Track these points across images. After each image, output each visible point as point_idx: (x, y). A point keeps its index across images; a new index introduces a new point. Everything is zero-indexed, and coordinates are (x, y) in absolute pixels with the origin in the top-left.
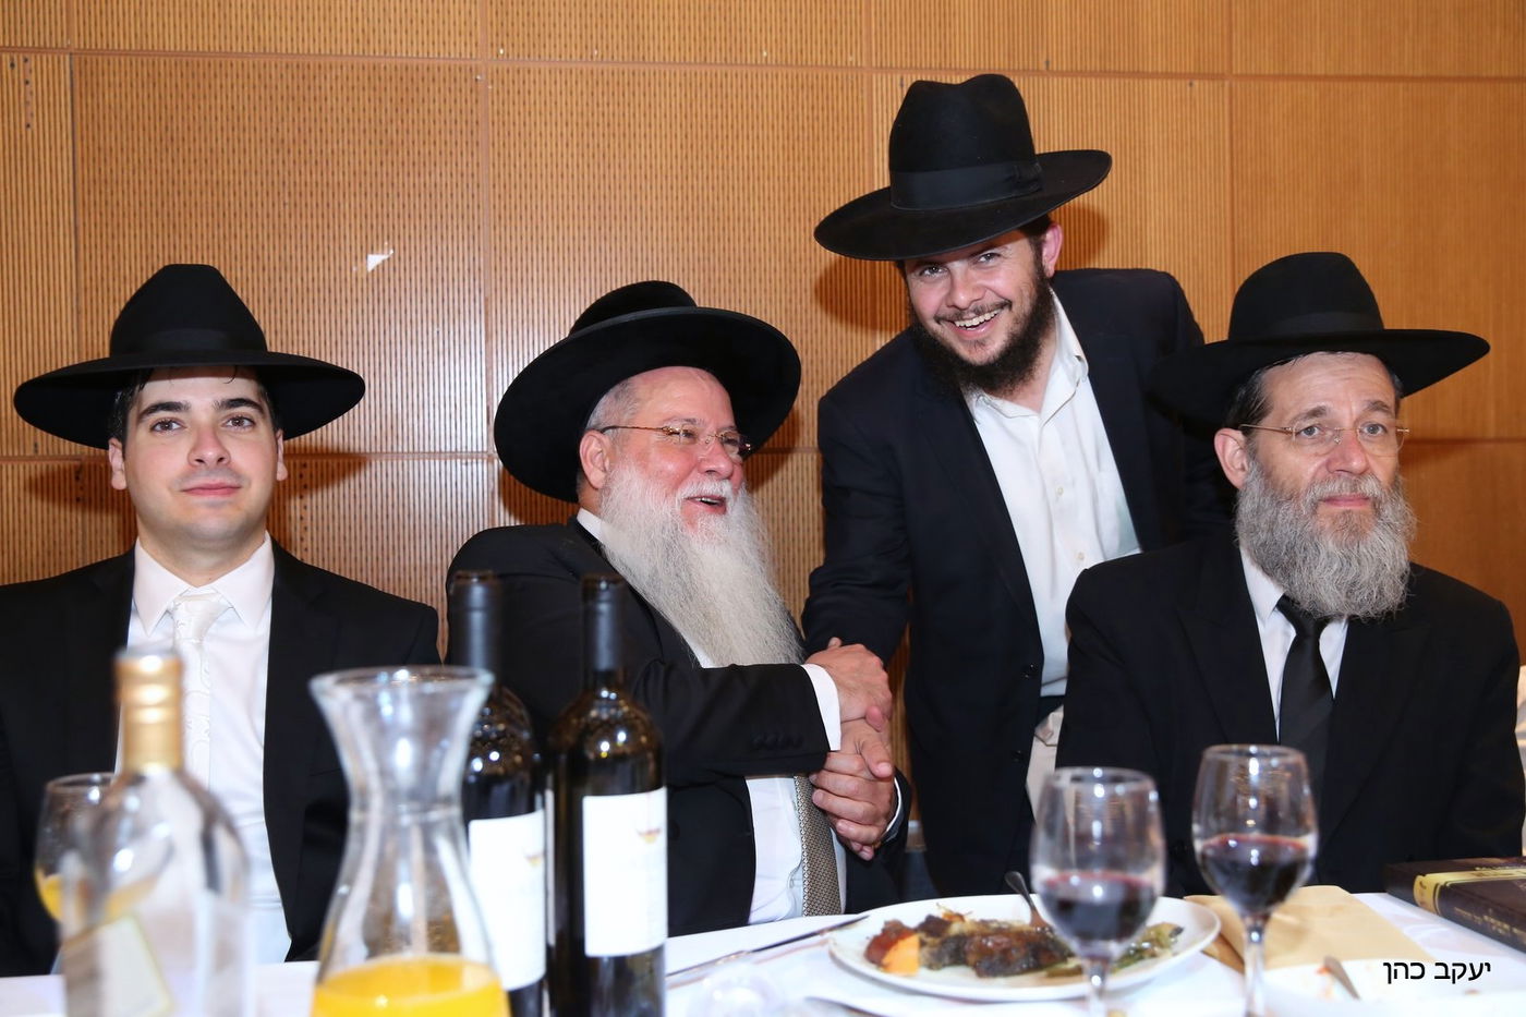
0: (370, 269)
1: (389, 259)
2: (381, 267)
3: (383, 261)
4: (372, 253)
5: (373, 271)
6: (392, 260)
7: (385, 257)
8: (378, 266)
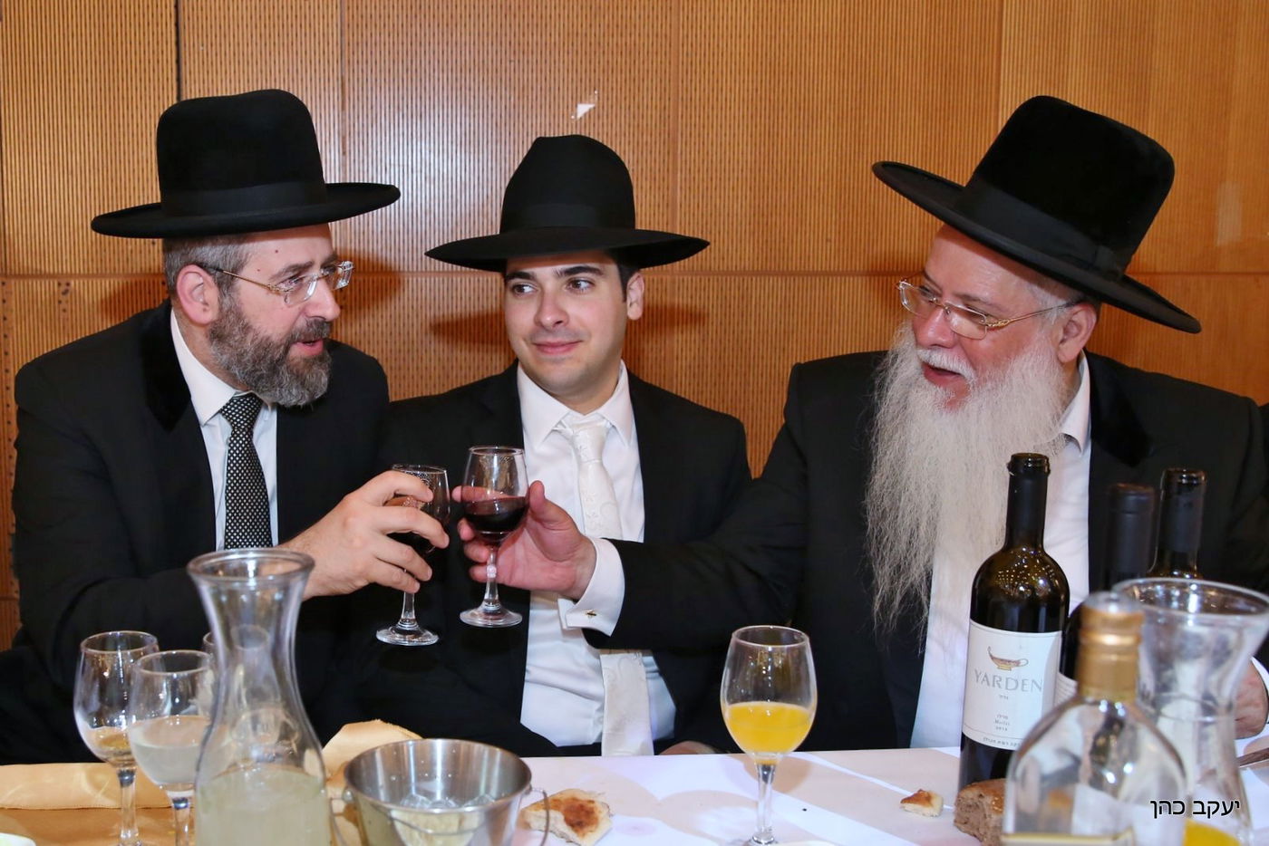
0: (579, 116)
1: (594, 108)
2: (589, 114)
3: (590, 110)
4: (581, 102)
5: (581, 118)
6: (597, 109)
7: (592, 106)
8: (585, 115)
